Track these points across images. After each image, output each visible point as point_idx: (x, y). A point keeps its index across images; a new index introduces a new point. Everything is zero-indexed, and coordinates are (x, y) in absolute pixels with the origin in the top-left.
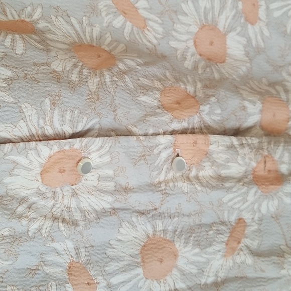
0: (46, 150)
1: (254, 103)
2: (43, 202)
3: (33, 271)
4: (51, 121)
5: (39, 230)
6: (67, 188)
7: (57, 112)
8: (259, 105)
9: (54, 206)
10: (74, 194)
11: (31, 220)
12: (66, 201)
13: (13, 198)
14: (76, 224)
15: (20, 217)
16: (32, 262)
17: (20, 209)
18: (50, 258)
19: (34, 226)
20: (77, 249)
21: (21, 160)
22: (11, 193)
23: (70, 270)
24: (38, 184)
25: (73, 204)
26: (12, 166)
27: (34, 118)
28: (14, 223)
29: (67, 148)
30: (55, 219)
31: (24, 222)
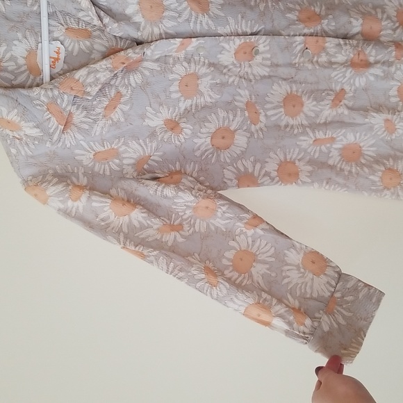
0: (238, 41)
1: (357, 20)
2: (235, 69)
3: (229, 103)
4: (241, 26)
5: (233, 82)
6: (247, 63)
7: (244, 21)
8: (361, 21)
9: (240, 71)
10: (250, 66)
11: (230, 76)
12: (246, 69)
13: (222, 65)
14: (251, 81)
15: (225, 74)
16: (230, 99)
17: (225, 71)
18: (237, 98)
19: (231, 80)
20: (250, 96)
21: (226, 46)
22: (220, 63)
23: (247, 104)
24: (233, 60)
25: (249, 72)
26: (222, 49)
27: (234, 24)
28: (222, 77)
29: (248, 41)
30: (240, 77)
31: (227, 77)
